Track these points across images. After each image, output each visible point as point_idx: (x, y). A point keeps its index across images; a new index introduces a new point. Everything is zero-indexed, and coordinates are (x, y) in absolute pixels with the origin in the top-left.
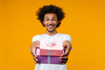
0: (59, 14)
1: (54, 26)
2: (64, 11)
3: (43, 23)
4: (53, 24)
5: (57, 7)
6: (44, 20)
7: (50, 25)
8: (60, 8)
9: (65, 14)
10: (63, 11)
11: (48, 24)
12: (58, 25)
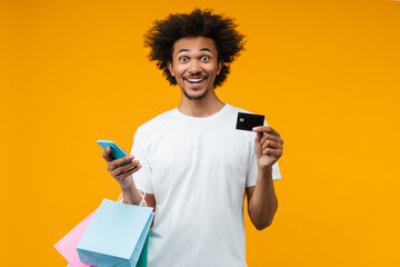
0: (224, 40)
1: (206, 78)
2: (240, 30)
3: (167, 72)
4: (203, 74)
5: (217, 18)
6: (172, 61)
7: (193, 75)
8: (227, 20)
9: (244, 40)
10: (237, 29)
11: (187, 74)
12: (220, 78)
